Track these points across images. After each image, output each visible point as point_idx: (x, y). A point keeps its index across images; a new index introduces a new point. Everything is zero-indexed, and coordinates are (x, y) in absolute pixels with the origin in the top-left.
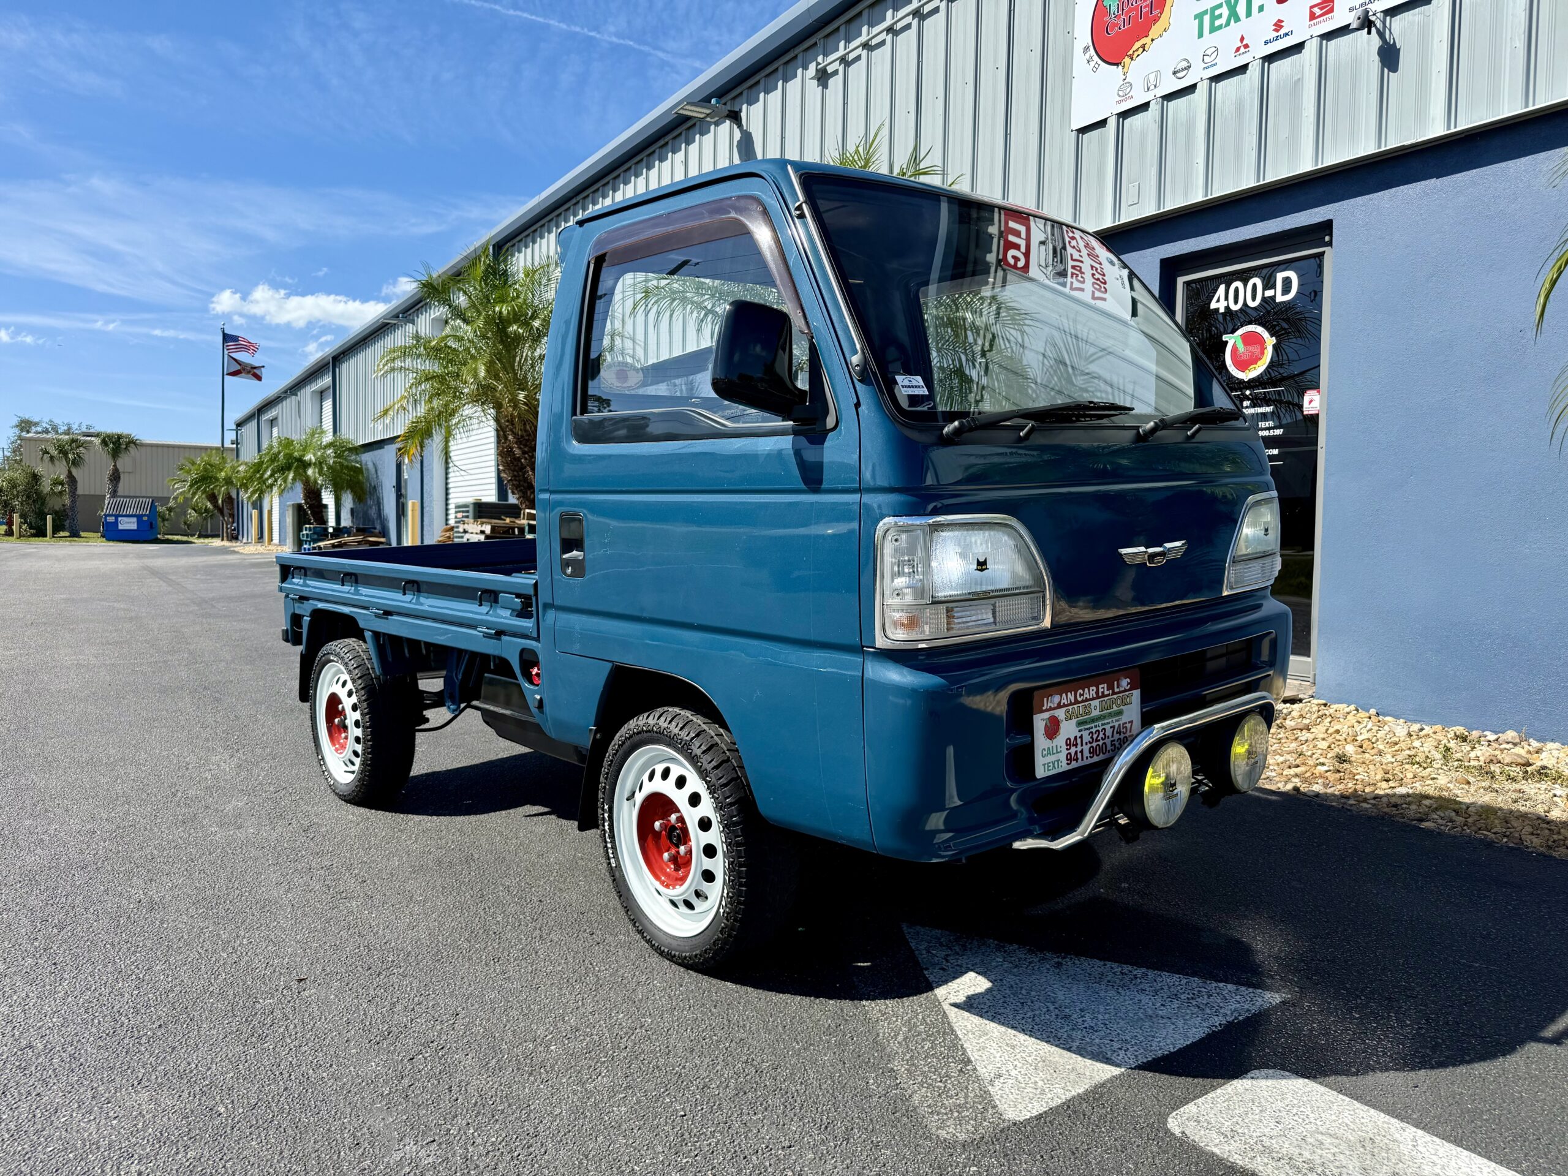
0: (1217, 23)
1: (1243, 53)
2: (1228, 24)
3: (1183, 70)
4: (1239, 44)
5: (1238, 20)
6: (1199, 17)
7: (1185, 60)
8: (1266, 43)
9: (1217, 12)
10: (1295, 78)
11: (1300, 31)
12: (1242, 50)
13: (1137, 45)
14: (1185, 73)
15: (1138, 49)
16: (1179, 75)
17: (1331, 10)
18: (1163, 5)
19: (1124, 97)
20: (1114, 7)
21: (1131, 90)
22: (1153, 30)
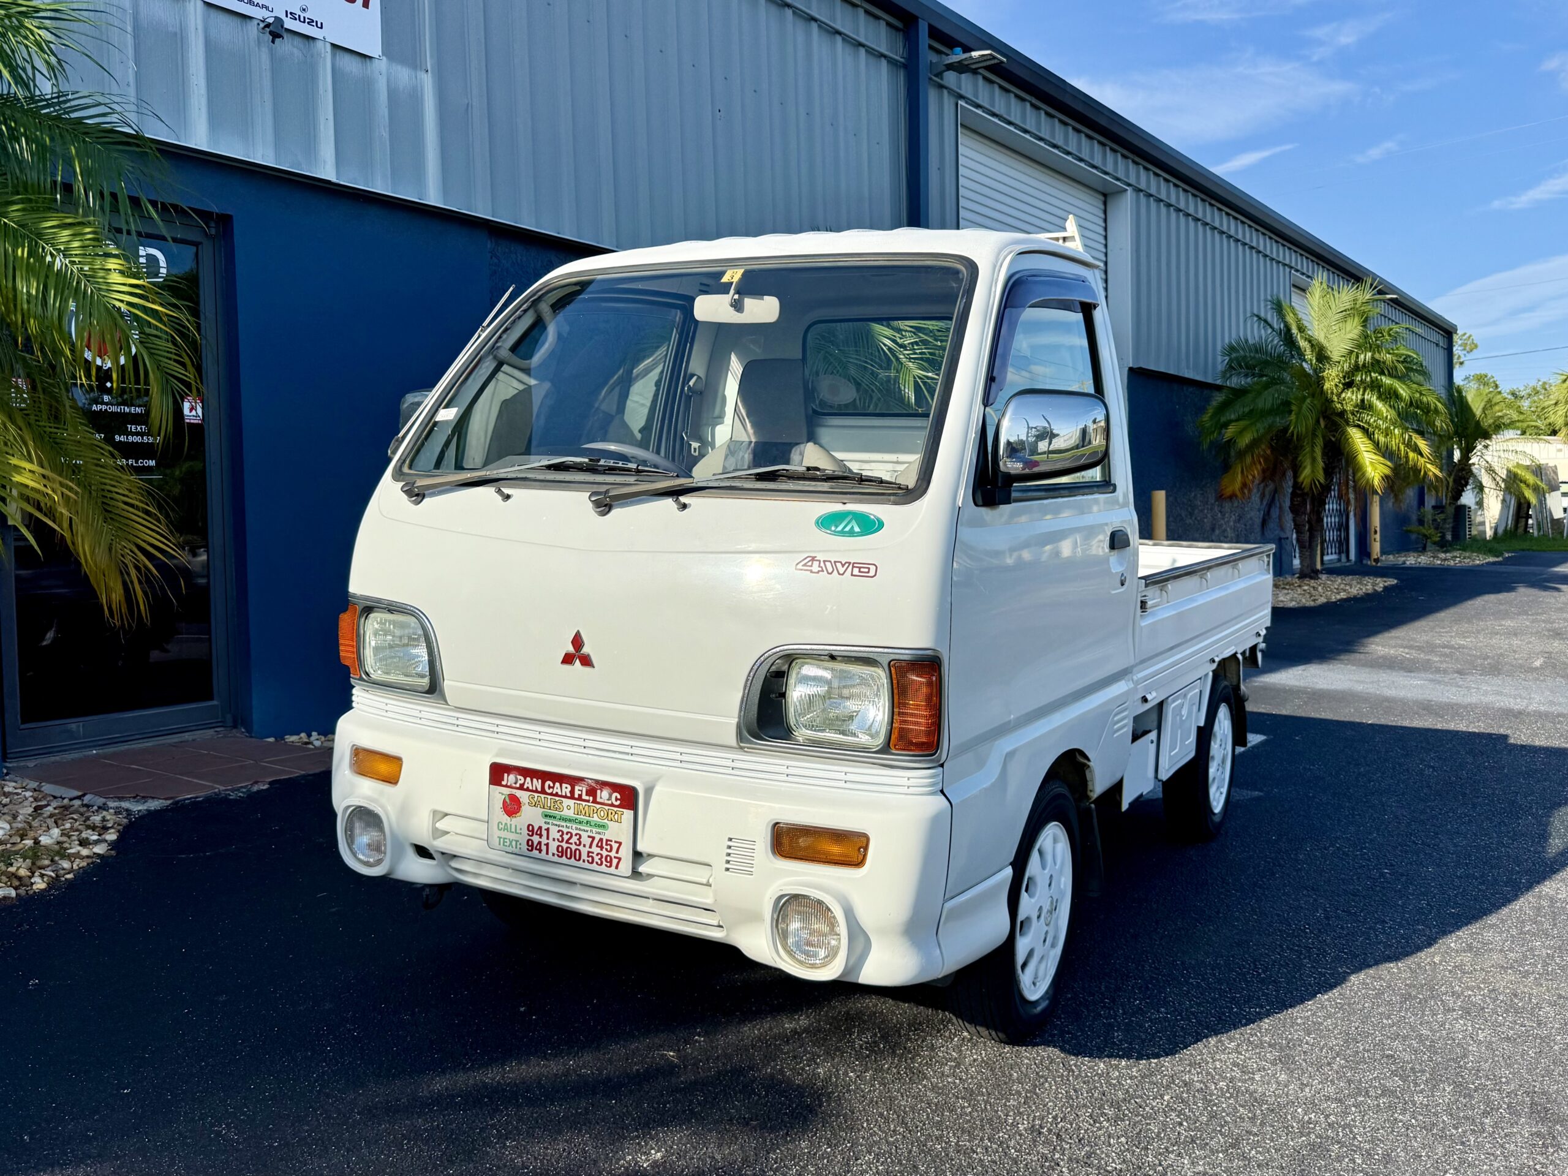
10: (170, 29)
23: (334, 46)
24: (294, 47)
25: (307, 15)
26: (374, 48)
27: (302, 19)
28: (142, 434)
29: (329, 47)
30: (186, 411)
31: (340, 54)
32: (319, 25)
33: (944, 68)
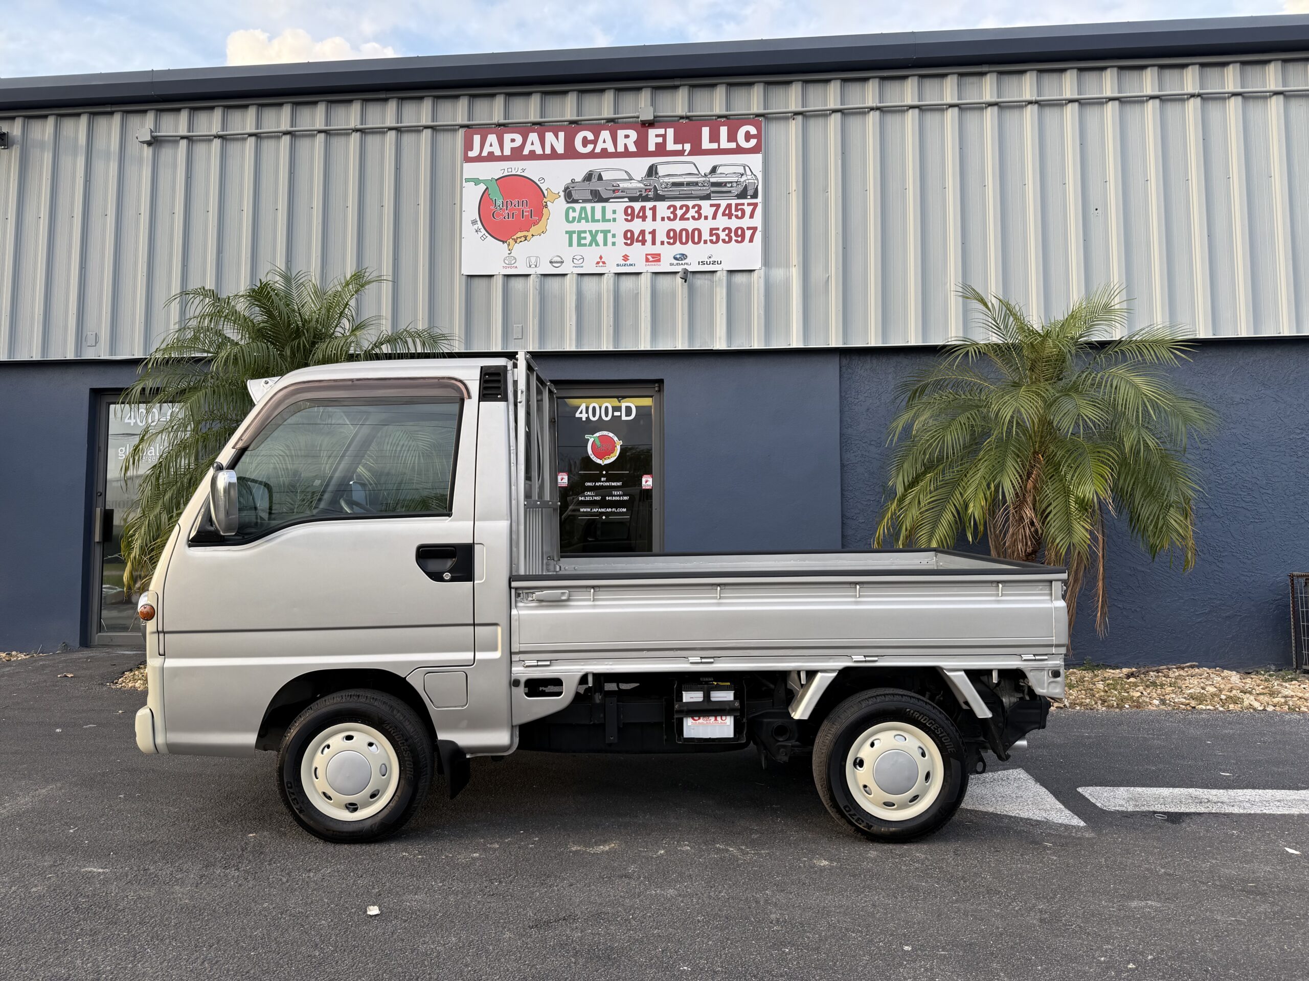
0: (583, 242)
1: (602, 266)
2: (590, 245)
3: (557, 262)
4: (599, 260)
5: (597, 245)
6: (570, 233)
7: (559, 257)
8: (618, 265)
9: (583, 235)
10: (635, 292)
11: (640, 266)
12: (601, 264)
13: (520, 234)
14: (559, 264)
15: (520, 237)
16: (554, 264)
17: (659, 261)
18: (540, 215)
19: (510, 265)
20: (499, 202)
21: (515, 262)
22: (533, 230)
23: (728, 271)
24: (705, 279)
25: (711, 260)
26: (756, 264)
27: (708, 263)
28: (620, 496)
29: (725, 273)
30: (644, 483)
31: (733, 275)
32: (719, 263)
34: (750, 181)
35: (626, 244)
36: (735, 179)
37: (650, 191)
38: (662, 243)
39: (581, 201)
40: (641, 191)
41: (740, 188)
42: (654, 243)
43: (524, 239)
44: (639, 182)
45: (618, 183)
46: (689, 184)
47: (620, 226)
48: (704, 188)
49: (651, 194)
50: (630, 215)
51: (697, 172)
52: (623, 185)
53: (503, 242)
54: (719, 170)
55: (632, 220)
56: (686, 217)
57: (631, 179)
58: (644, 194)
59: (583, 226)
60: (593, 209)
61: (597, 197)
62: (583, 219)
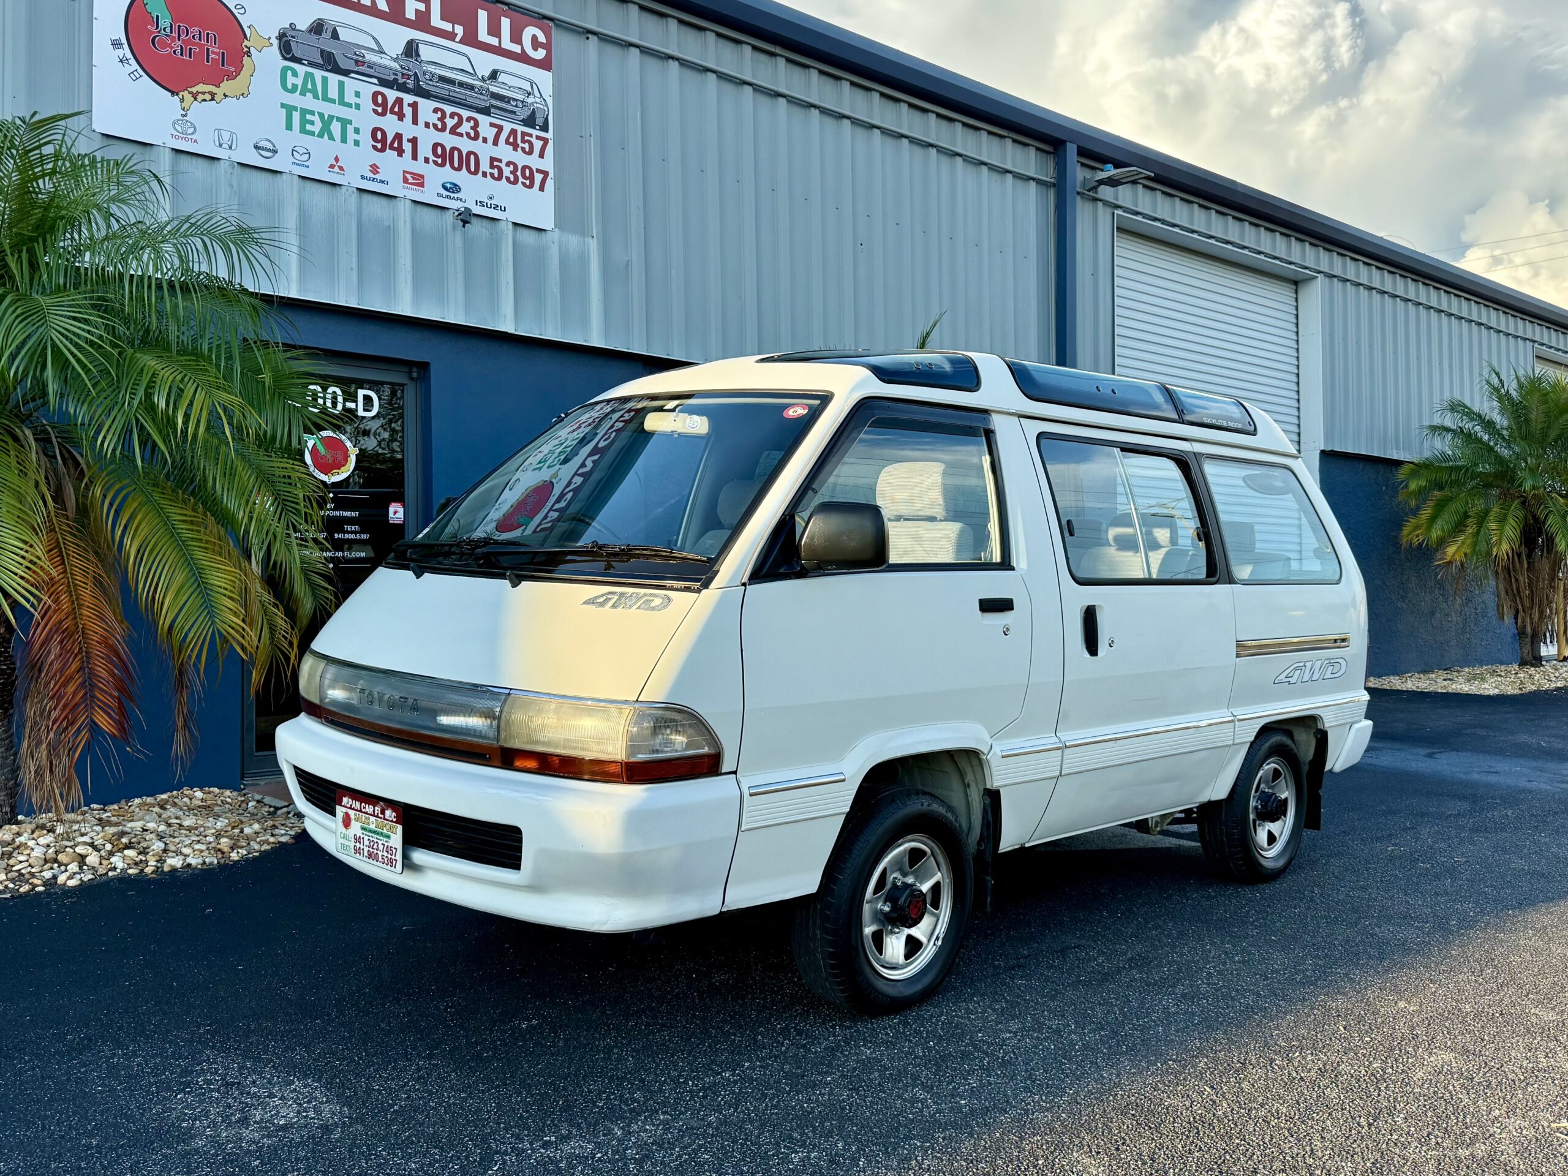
0: (309, 127)
1: (338, 173)
2: (321, 135)
3: (266, 150)
4: (334, 163)
5: (331, 138)
6: (289, 109)
7: (270, 141)
8: (363, 177)
9: (309, 117)
10: (386, 224)
11: (395, 187)
12: (336, 169)
13: (201, 87)
14: (270, 154)
15: (203, 93)
16: (262, 152)
17: (422, 185)
18: (240, 67)
19: (184, 135)
20: (165, 22)
21: (195, 131)
22: (226, 86)
23: (514, 224)
24: (482, 227)
25: (492, 202)
26: (548, 223)
27: (489, 206)
28: (355, 533)
29: (510, 225)
30: (391, 514)
31: (519, 230)
32: (502, 209)
33: (1096, 184)
34: (539, 105)
35: (375, 148)
36: (520, 97)
37: (409, 79)
38: (427, 160)
39: (306, 62)
40: (396, 75)
41: (527, 112)
42: (415, 157)
43: (210, 97)
44: (396, 60)
45: (363, 51)
46: (461, 84)
47: (366, 119)
48: (482, 97)
49: (410, 84)
50: (381, 107)
51: (472, 72)
52: (370, 57)
53: (173, 93)
54: (502, 78)
55: (383, 114)
56: (458, 131)
57: (383, 53)
58: (401, 81)
59: (308, 102)
60: (325, 80)
61: (330, 63)
62: (310, 91)
